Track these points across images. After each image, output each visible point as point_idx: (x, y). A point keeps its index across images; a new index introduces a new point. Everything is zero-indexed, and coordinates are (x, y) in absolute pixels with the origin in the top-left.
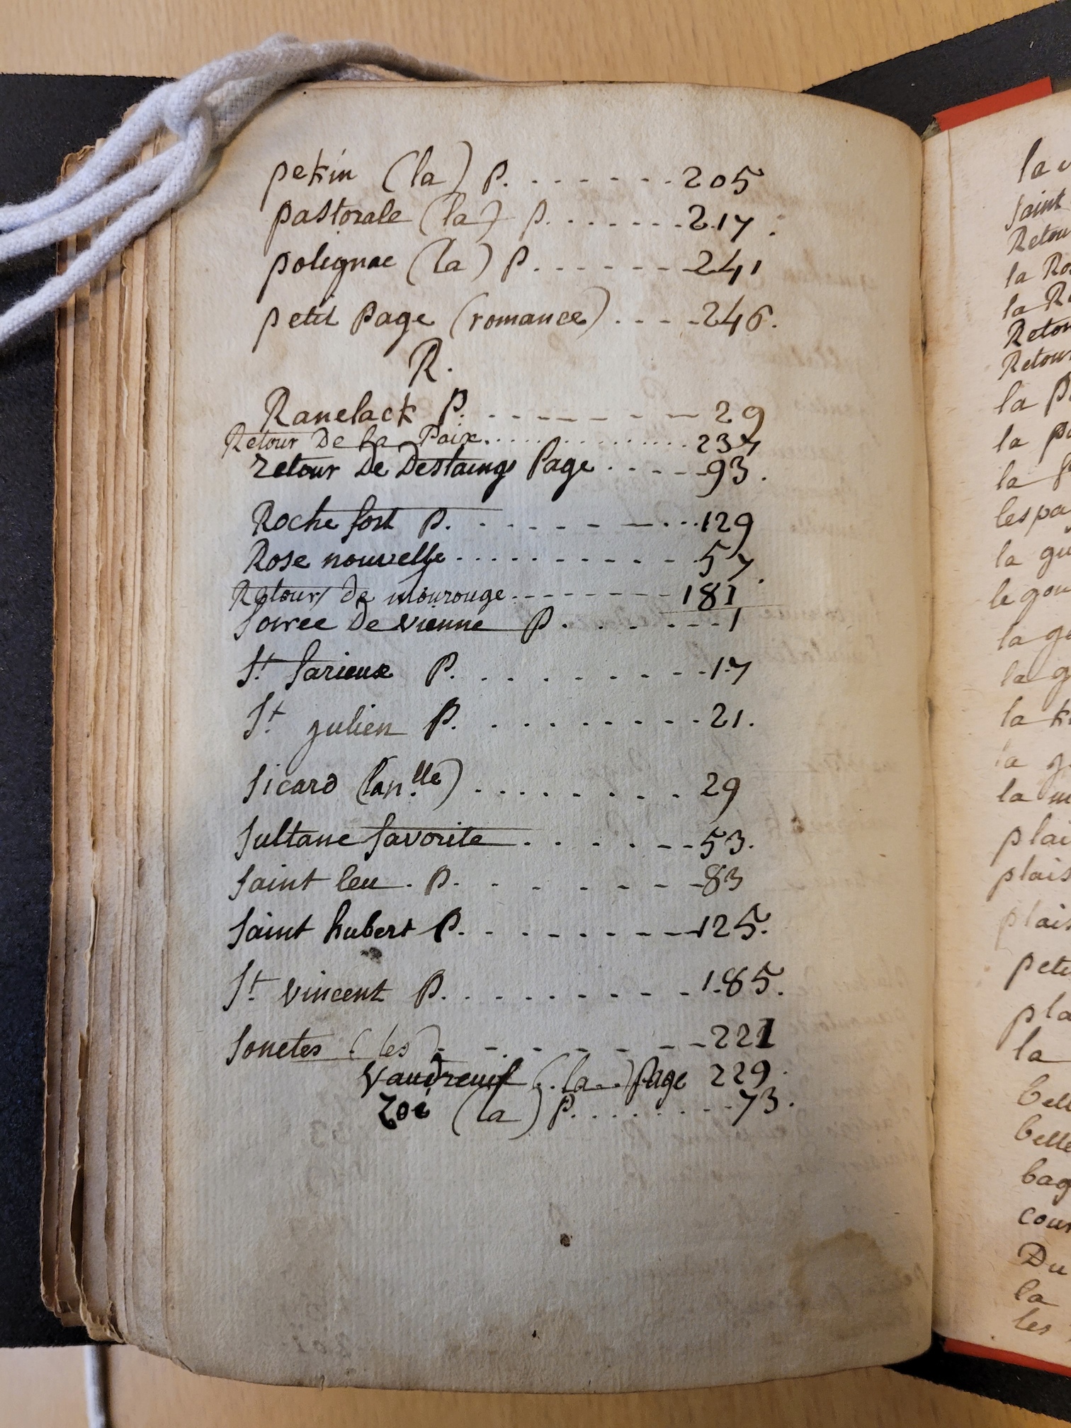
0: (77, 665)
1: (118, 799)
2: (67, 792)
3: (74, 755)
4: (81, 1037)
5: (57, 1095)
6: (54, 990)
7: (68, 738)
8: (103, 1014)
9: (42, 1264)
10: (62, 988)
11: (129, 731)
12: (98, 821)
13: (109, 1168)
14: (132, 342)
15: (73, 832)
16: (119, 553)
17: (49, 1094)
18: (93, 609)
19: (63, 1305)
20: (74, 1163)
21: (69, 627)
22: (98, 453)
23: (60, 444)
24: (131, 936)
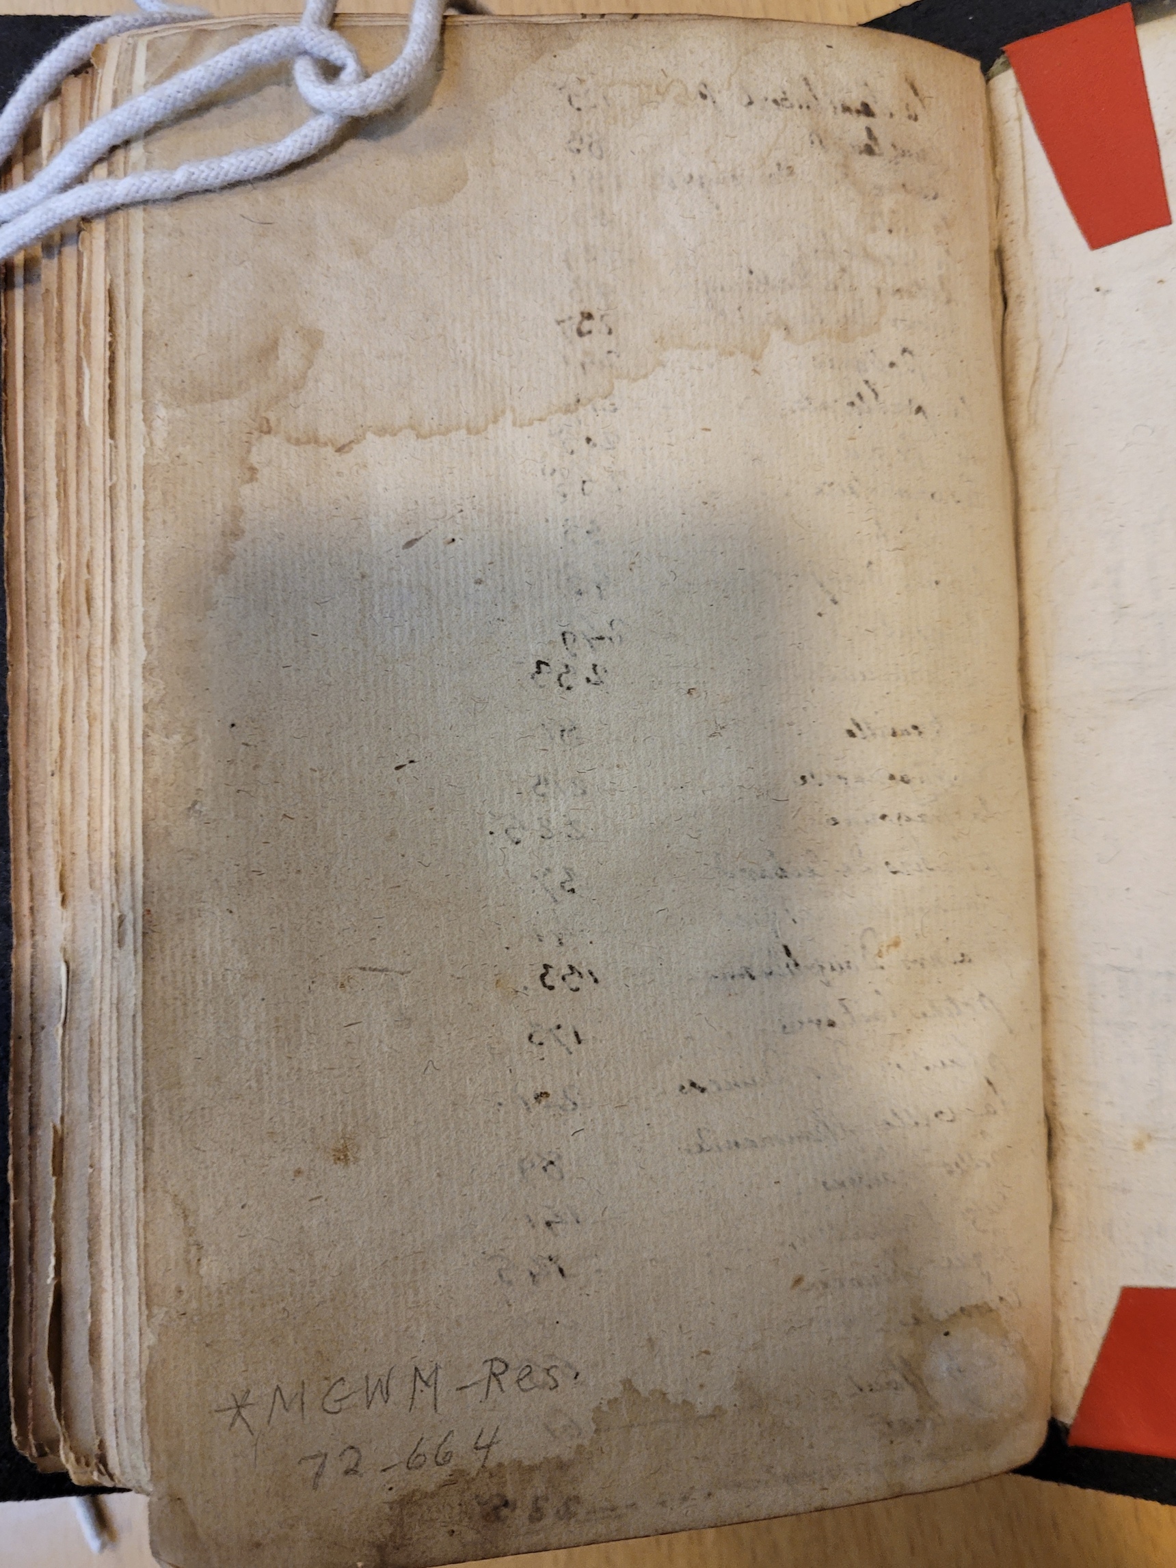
0: (37, 694)
1: (92, 846)
2: (29, 843)
3: (36, 798)
4: (54, 1127)
5: (25, 1199)
6: (18, 1077)
7: (28, 779)
8: (80, 1099)
9: (12, 1400)
10: (28, 1072)
11: (102, 765)
12: (68, 874)
13: (93, 1278)
14: (93, 315)
15: (36, 889)
16: (84, 561)
17: (15, 1199)
18: (55, 627)
19: (39, 1447)
20: (48, 1277)
21: (26, 650)
22: (56, 445)
23: (10, 438)
24: (111, 1004)
